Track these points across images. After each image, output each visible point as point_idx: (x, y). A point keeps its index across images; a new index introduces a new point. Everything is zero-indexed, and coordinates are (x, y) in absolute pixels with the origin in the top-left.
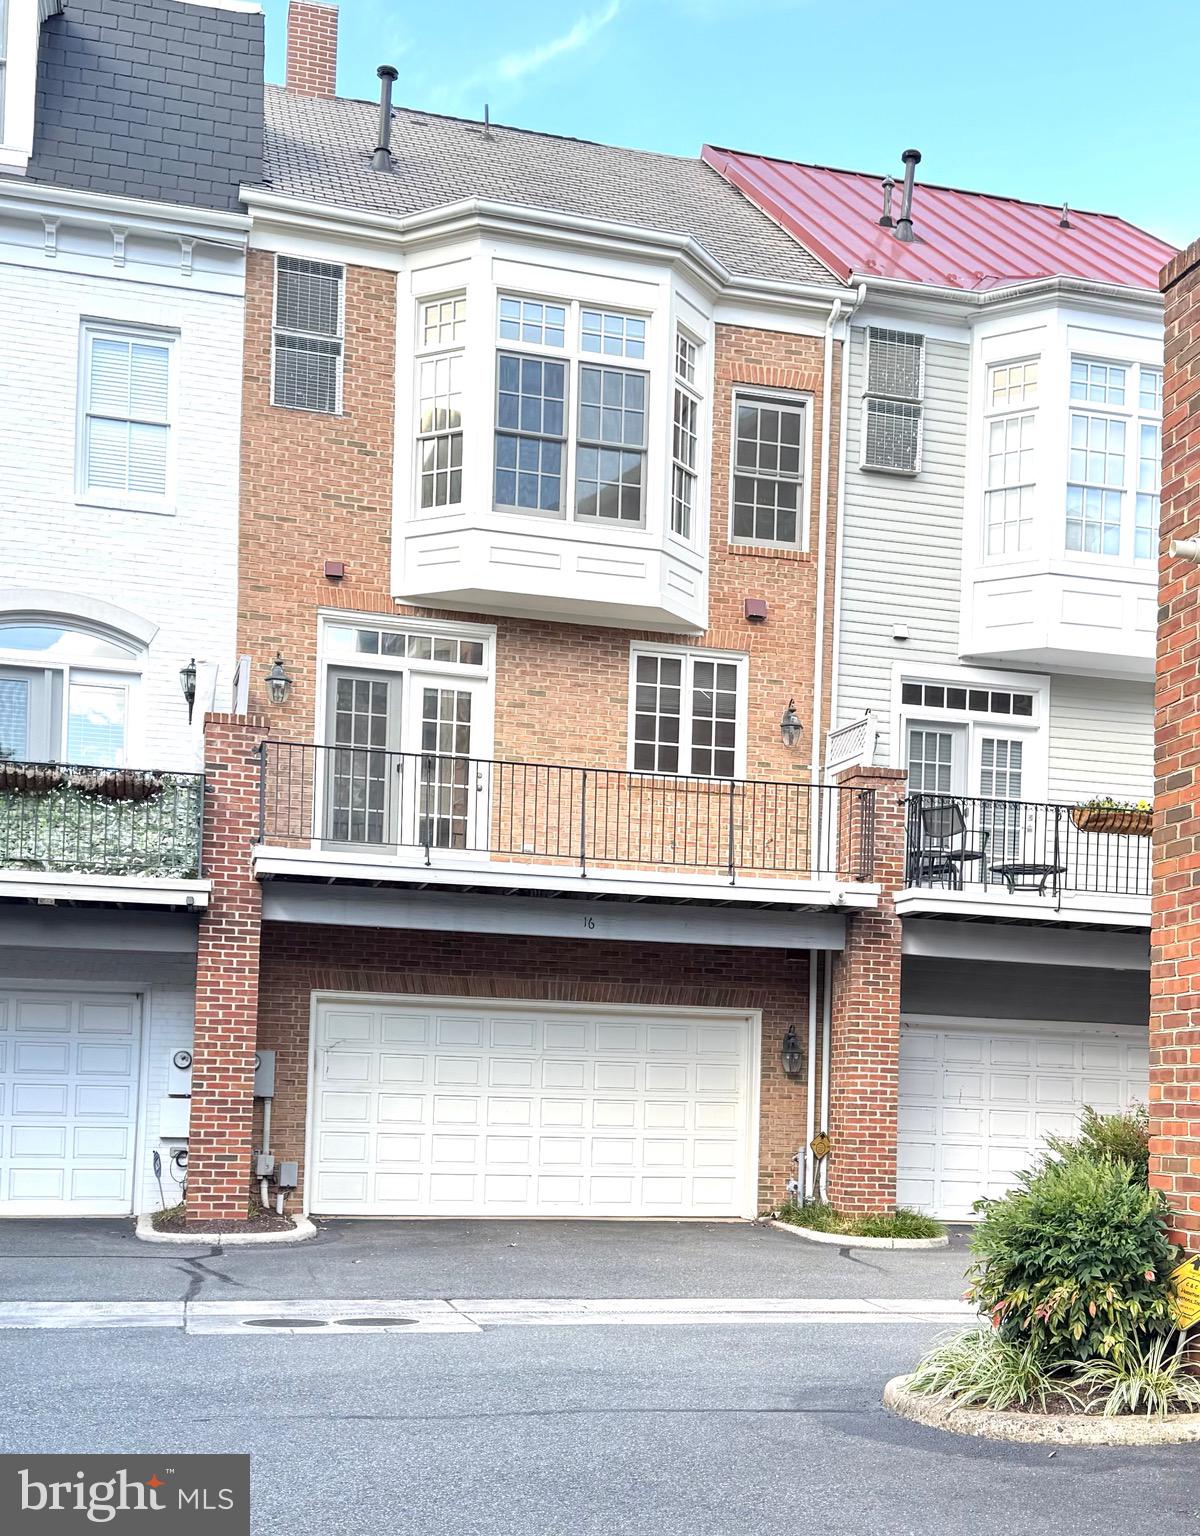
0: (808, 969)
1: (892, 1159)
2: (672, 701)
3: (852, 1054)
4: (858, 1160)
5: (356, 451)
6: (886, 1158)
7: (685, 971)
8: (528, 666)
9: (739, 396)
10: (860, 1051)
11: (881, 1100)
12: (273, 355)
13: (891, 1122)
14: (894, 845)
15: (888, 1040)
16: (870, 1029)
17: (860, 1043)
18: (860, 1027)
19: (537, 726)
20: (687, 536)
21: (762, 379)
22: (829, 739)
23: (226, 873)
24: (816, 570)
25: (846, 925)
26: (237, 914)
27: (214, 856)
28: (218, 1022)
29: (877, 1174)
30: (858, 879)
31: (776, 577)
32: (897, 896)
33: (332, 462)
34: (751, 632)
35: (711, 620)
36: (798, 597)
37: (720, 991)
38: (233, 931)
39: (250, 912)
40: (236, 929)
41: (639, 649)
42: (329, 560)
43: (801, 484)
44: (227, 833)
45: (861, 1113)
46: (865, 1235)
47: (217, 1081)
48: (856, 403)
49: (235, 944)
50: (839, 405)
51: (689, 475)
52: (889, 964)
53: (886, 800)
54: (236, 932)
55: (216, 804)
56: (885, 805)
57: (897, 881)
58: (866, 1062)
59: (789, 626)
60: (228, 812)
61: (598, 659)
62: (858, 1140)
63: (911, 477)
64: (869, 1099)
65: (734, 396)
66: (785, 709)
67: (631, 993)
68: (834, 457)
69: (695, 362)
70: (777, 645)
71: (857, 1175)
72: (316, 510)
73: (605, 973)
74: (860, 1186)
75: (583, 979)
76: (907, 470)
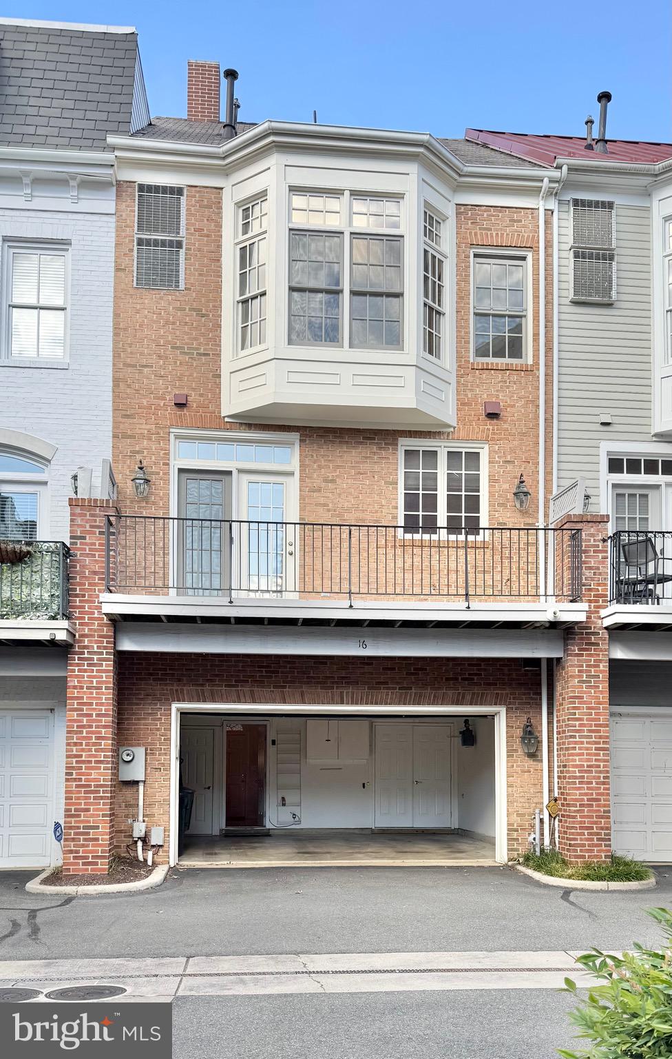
0: (540, 675)
1: (607, 818)
2: (431, 480)
3: (571, 737)
4: (579, 819)
5: (195, 315)
6: (602, 817)
7: (446, 680)
8: (323, 462)
9: (476, 256)
10: (577, 734)
11: (596, 772)
12: (135, 251)
13: (604, 789)
14: (600, 574)
15: (600, 725)
16: (585, 717)
17: (577, 728)
18: (577, 716)
19: (330, 505)
20: (438, 357)
21: (492, 241)
22: (551, 502)
23: (86, 616)
24: (538, 377)
25: (564, 638)
26: (95, 646)
27: (78, 604)
28: (83, 727)
29: (595, 830)
30: (571, 601)
31: (508, 384)
32: (603, 613)
33: (178, 324)
34: (490, 425)
35: (458, 420)
36: (525, 398)
37: (473, 694)
38: (93, 659)
39: (105, 645)
40: (95, 657)
41: (405, 443)
42: (177, 393)
43: (525, 316)
44: (86, 587)
45: (580, 783)
46: (585, 879)
47: (83, 771)
48: (564, 254)
49: (95, 668)
50: (552, 255)
51: (438, 313)
52: (598, 666)
53: (592, 539)
54: (95, 659)
55: (78, 566)
56: (592, 542)
57: (603, 601)
58: (582, 743)
59: (518, 420)
60: (87, 571)
61: (375, 453)
62: (578, 804)
63: (609, 305)
64: (586, 772)
65: (472, 255)
66: (517, 481)
67: (405, 698)
68: (549, 293)
69: (441, 232)
70: (510, 435)
71: (578, 831)
72: (167, 358)
73: (386, 683)
74: (581, 840)
75: (369, 688)
76: (606, 300)
